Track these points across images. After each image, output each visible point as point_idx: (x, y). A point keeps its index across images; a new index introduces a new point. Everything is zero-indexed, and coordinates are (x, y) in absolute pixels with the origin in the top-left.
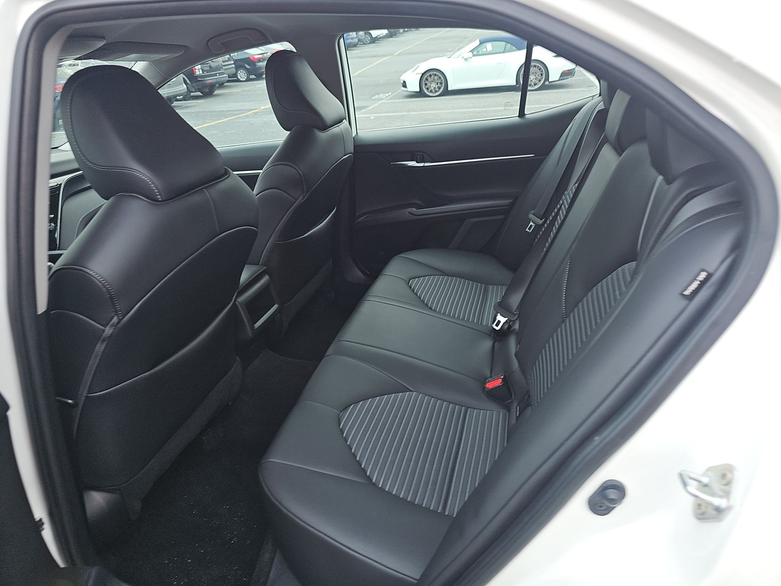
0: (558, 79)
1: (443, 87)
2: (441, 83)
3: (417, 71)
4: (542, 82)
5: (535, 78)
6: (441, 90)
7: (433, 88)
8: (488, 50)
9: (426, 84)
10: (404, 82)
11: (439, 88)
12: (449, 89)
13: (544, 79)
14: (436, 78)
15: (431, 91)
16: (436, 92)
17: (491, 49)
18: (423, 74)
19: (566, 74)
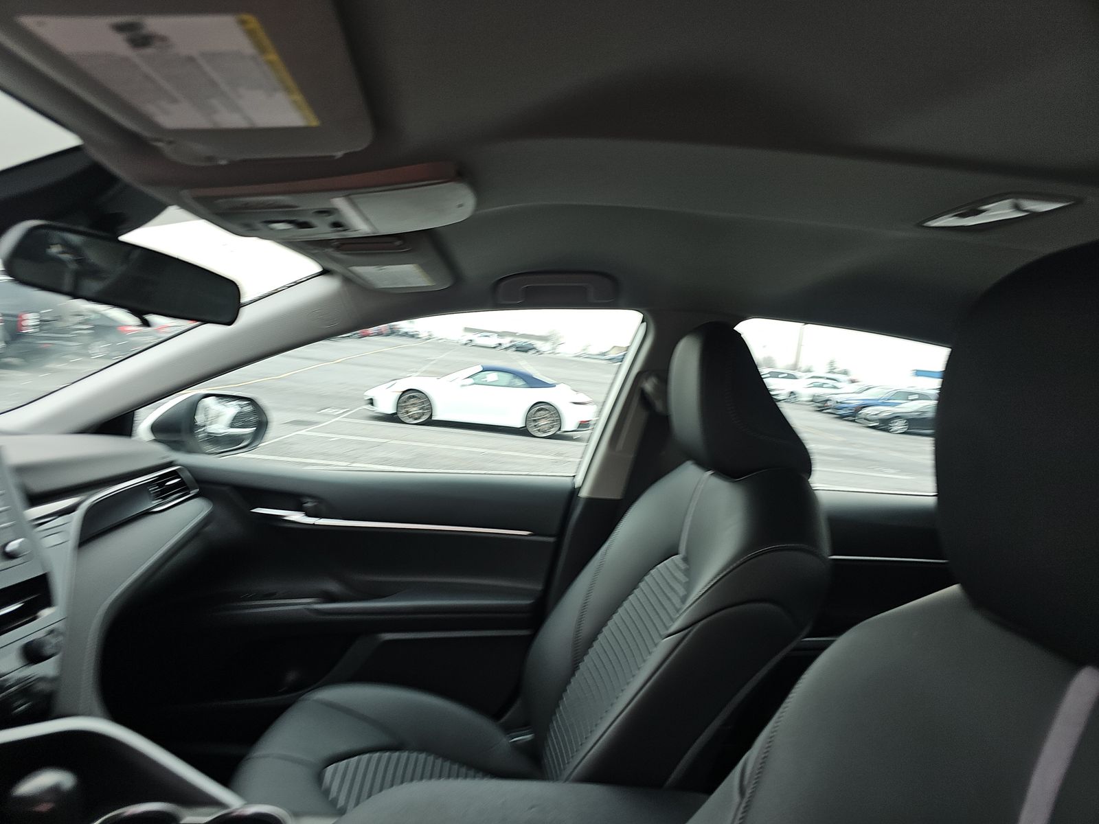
2: (424, 410)
3: (396, 387)
6: (424, 417)
7: (412, 413)
8: (491, 380)
10: (372, 399)
11: (421, 415)
12: (435, 418)
14: (419, 401)
15: (410, 417)
16: (417, 418)
17: (496, 380)
18: (404, 392)
19: (584, 425)
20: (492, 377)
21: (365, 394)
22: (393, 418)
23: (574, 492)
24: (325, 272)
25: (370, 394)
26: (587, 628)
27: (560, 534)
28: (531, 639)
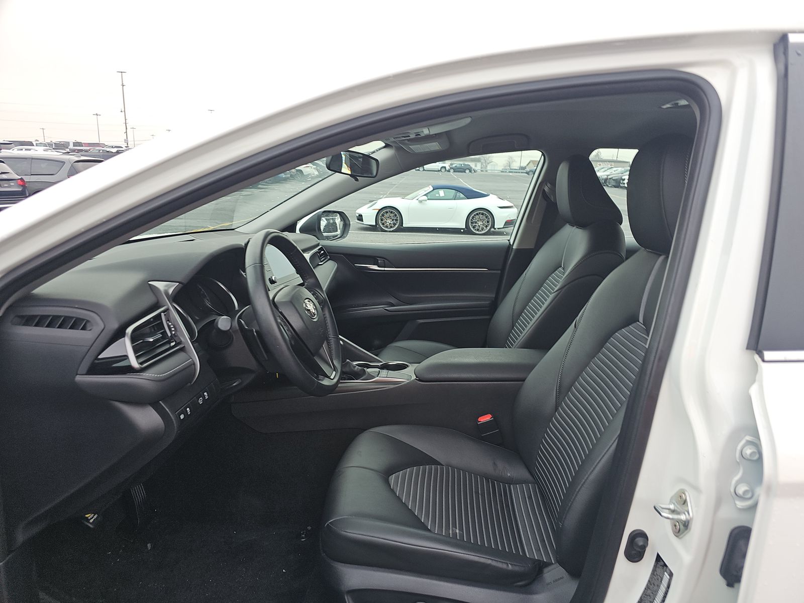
0: (502, 227)
1: (398, 224)
2: (396, 220)
3: (374, 207)
4: (488, 228)
5: (482, 223)
6: (396, 226)
7: (388, 223)
8: (441, 195)
9: (382, 220)
10: (361, 215)
11: (395, 224)
12: (404, 225)
13: (490, 226)
14: (392, 215)
15: (387, 227)
16: (391, 227)
17: (444, 195)
18: (380, 210)
19: (509, 223)
20: (442, 193)
21: (357, 212)
22: (373, 228)
23: (510, 247)
24: (387, 146)
25: (359, 211)
26: (517, 309)
27: (503, 270)
28: (490, 319)
